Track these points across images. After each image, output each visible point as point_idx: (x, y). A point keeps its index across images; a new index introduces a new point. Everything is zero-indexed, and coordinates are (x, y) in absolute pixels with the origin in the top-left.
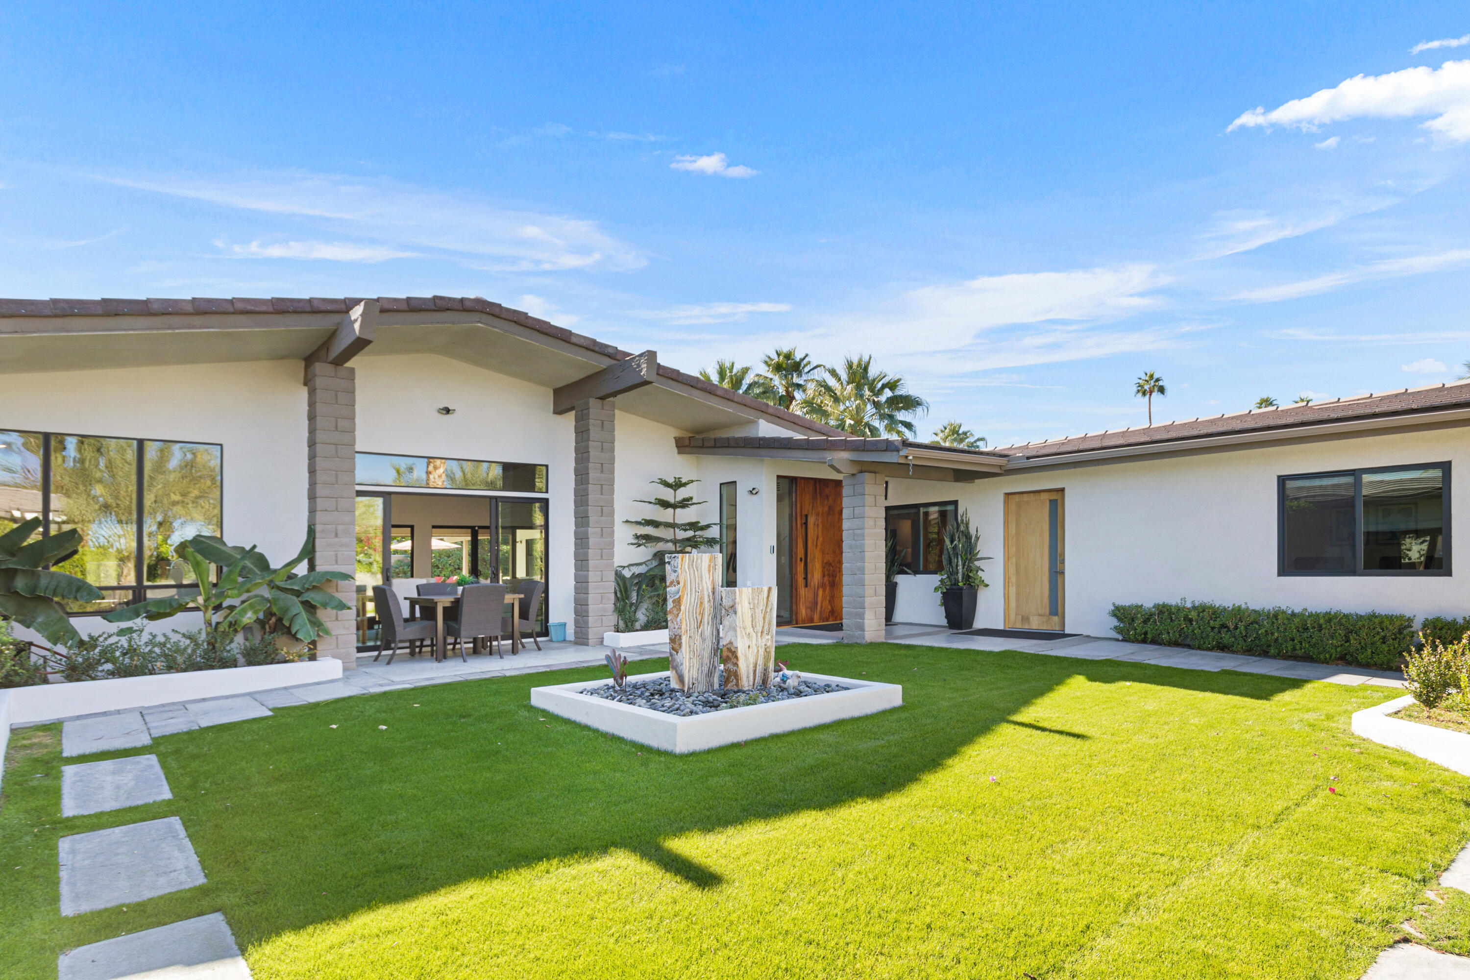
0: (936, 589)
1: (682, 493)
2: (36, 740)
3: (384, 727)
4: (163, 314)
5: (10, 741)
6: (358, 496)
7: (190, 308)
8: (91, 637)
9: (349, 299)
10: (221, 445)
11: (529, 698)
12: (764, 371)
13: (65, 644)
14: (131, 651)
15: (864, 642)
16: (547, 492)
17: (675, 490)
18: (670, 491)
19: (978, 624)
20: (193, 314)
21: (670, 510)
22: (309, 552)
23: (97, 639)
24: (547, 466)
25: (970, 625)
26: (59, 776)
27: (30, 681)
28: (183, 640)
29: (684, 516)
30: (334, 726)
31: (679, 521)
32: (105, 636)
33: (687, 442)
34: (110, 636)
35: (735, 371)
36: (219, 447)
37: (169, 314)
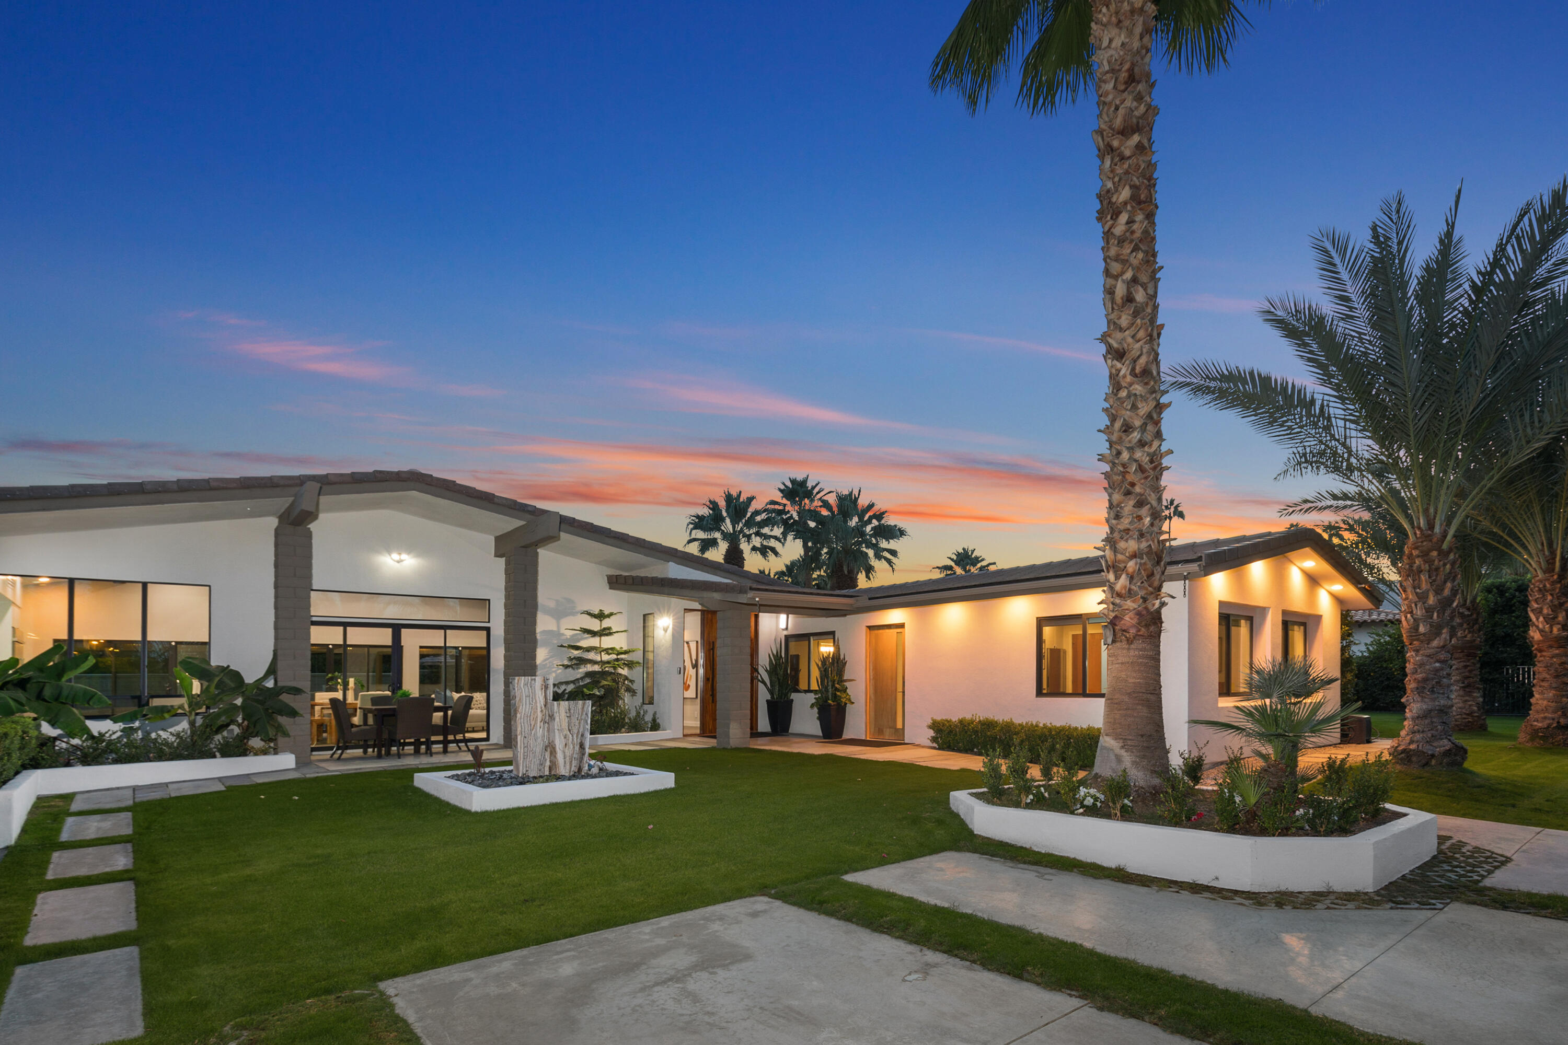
0: (812, 706)
1: (606, 623)
2: (53, 803)
3: (297, 798)
4: (155, 492)
5: (35, 803)
6: (312, 625)
7: (175, 487)
8: (100, 733)
9: (303, 476)
10: (209, 586)
11: (413, 781)
12: (778, 497)
13: (81, 739)
14: (130, 744)
15: (729, 747)
16: (489, 622)
17: (601, 621)
18: (597, 621)
19: (846, 735)
20: (177, 491)
21: (597, 639)
22: (272, 671)
23: (104, 735)
24: (489, 600)
25: (841, 736)
26: (62, 822)
27: (54, 765)
28: (171, 737)
29: (607, 642)
30: (262, 797)
31: (604, 646)
32: (110, 732)
33: (615, 580)
34: (114, 733)
35: (741, 500)
36: (208, 588)
37: (159, 492)
